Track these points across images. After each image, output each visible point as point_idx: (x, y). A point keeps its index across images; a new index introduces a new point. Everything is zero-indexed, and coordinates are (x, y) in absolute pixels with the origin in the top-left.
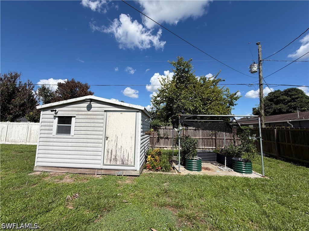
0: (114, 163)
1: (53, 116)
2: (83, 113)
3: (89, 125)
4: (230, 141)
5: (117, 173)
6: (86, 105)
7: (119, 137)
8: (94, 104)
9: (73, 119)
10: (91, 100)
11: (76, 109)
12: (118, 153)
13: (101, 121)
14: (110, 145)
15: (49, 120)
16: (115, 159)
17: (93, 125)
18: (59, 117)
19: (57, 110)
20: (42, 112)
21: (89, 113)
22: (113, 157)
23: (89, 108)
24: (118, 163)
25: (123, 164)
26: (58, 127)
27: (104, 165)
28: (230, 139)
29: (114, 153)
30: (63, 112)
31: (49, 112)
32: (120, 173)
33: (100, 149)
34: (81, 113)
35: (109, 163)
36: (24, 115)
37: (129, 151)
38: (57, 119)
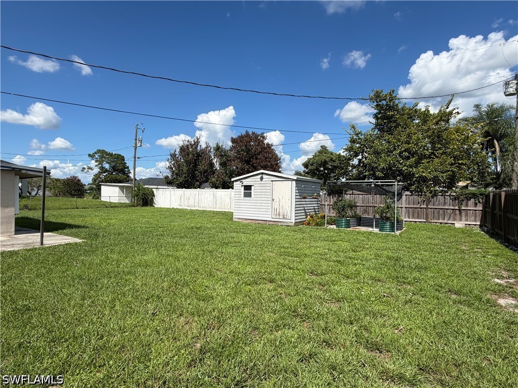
0: (278, 217)
1: (241, 186)
2: (258, 183)
3: (262, 191)
4: (453, 212)
5: (280, 224)
6: (259, 177)
7: (281, 199)
8: (264, 176)
9: (252, 187)
10: (263, 173)
11: (254, 180)
12: (281, 211)
13: (270, 188)
14: (276, 205)
15: (239, 188)
16: (279, 215)
17: (264, 191)
18: (244, 186)
19: (243, 181)
20: (235, 183)
21: (262, 182)
22: (278, 213)
23: (262, 179)
24: (281, 217)
25: (284, 218)
26: (244, 192)
27: (272, 218)
28: (453, 209)
29: (278, 210)
30: (247, 182)
31: (238, 182)
32: (282, 224)
33: (270, 205)
34: (257, 182)
35: (275, 217)
36: (206, 181)
37: (287, 208)
38: (243, 187)
